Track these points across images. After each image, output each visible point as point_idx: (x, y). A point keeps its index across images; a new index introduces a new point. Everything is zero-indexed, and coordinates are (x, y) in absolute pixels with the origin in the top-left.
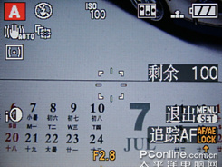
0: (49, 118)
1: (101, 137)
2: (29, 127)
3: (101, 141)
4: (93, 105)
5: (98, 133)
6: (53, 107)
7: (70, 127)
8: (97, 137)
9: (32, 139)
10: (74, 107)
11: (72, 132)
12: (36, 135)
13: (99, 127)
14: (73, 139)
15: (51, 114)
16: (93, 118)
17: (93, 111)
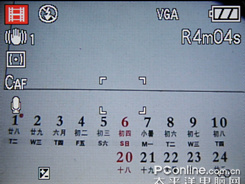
0: (167, 134)
1: (225, 154)
2: (145, 144)
3: (225, 159)
4: (214, 119)
5: (221, 150)
6: (170, 122)
7: (190, 144)
8: (221, 155)
9: (149, 158)
10: (194, 122)
11: (193, 150)
12: (152, 154)
13: (222, 144)
14: (195, 157)
15: (168, 129)
16: (216, 134)
17: (215, 126)
